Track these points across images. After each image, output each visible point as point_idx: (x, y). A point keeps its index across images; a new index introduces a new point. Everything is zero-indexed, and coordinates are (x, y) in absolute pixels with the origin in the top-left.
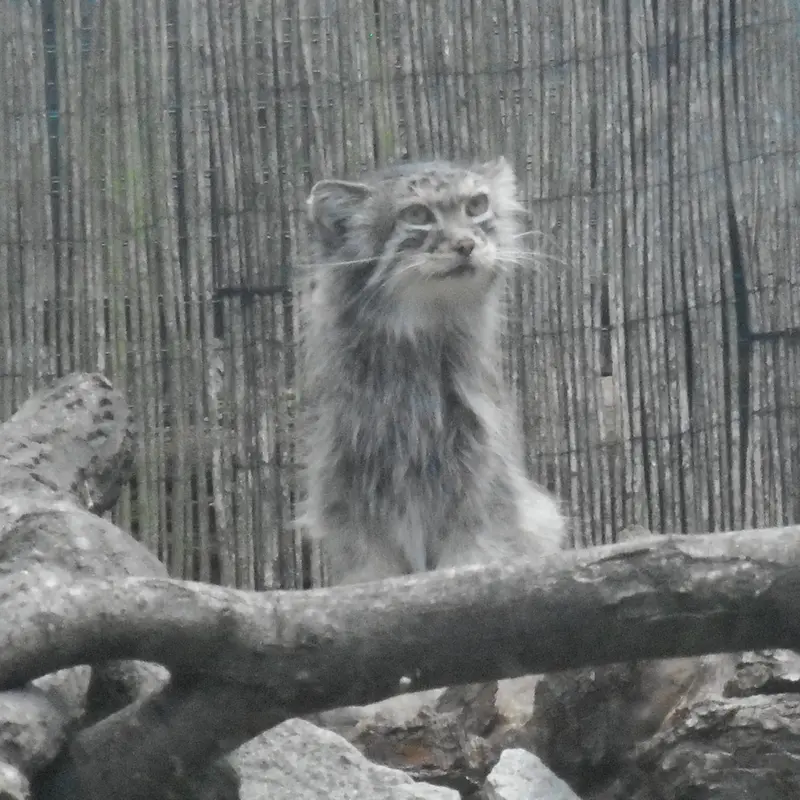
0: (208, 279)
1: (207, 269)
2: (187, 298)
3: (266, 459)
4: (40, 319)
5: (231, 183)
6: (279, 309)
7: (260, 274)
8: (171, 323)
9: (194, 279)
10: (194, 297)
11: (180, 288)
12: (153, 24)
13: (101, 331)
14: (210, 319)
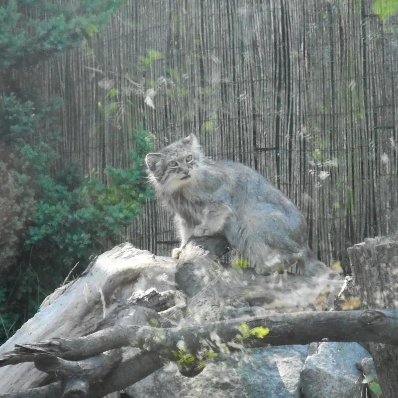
0: (373, 124)
1: (373, 122)
2: (368, 129)
3: (388, 173)
4: (329, 135)
5: (379, 99)
6: (392, 132)
7: (387, 123)
8: (363, 136)
9: (369, 125)
10: (369, 129)
11: (366, 127)
12: (359, 55)
13: (345, 138)
14: (373, 135)
